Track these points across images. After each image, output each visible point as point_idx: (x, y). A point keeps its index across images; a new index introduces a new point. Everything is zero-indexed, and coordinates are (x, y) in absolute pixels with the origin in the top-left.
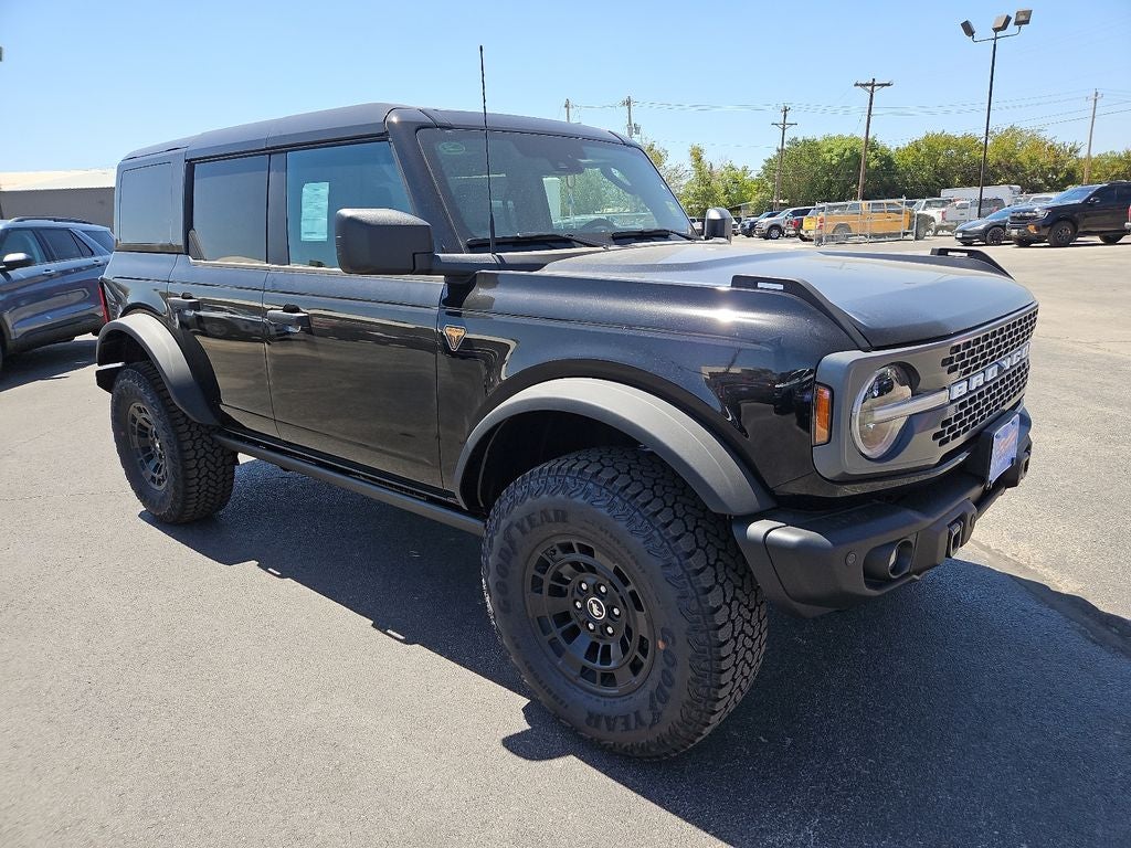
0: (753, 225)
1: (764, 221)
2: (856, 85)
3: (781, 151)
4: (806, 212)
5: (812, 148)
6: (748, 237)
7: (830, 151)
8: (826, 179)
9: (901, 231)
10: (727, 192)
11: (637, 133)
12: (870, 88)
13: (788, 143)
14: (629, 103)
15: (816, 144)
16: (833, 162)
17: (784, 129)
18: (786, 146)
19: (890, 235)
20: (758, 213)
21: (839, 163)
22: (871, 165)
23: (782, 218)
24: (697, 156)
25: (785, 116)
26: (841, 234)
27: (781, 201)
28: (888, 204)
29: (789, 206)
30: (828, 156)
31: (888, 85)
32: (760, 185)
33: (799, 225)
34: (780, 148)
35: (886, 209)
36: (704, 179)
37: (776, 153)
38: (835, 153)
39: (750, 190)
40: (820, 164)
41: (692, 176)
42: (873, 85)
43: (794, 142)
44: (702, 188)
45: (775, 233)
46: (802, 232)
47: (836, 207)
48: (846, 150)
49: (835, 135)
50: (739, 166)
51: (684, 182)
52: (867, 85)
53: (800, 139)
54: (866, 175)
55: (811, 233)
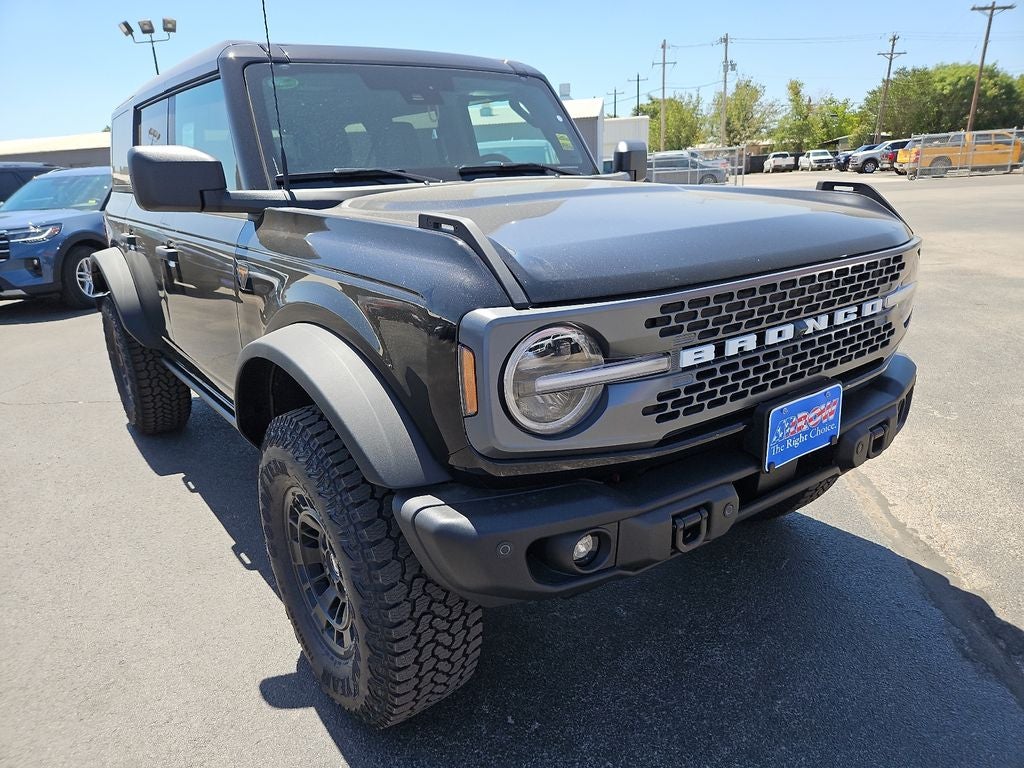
0: (847, 160)
1: (860, 155)
2: (974, 9)
3: (887, 82)
4: (903, 145)
5: (922, 77)
6: (842, 171)
7: (942, 80)
8: (936, 109)
9: (1010, 163)
10: (825, 125)
11: (733, 69)
12: (989, 12)
13: (896, 73)
14: (726, 40)
15: (927, 73)
16: (945, 92)
17: (891, 59)
18: (892, 76)
19: (998, 168)
20: (856, 146)
21: (952, 93)
22: (988, 93)
23: (878, 151)
24: (795, 89)
25: (893, 45)
26: (939, 169)
27: (883, 134)
28: (996, 135)
29: (888, 138)
30: (939, 86)
31: (1010, 7)
32: (863, 118)
33: (893, 158)
34: (886, 78)
35: (993, 140)
36: (799, 113)
37: (881, 85)
38: (948, 82)
39: (850, 123)
40: (929, 94)
41: (788, 111)
42: (993, 8)
43: (902, 72)
44: (798, 123)
45: (871, 166)
46: (896, 165)
47: (937, 139)
48: (960, 79)
49: (949, 63)
50: (840, 98)
51: (779, 117)
52: (988, 8)
53: (909, 69)
54: (979, 105)
55: (905, 167)
